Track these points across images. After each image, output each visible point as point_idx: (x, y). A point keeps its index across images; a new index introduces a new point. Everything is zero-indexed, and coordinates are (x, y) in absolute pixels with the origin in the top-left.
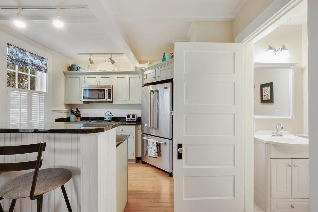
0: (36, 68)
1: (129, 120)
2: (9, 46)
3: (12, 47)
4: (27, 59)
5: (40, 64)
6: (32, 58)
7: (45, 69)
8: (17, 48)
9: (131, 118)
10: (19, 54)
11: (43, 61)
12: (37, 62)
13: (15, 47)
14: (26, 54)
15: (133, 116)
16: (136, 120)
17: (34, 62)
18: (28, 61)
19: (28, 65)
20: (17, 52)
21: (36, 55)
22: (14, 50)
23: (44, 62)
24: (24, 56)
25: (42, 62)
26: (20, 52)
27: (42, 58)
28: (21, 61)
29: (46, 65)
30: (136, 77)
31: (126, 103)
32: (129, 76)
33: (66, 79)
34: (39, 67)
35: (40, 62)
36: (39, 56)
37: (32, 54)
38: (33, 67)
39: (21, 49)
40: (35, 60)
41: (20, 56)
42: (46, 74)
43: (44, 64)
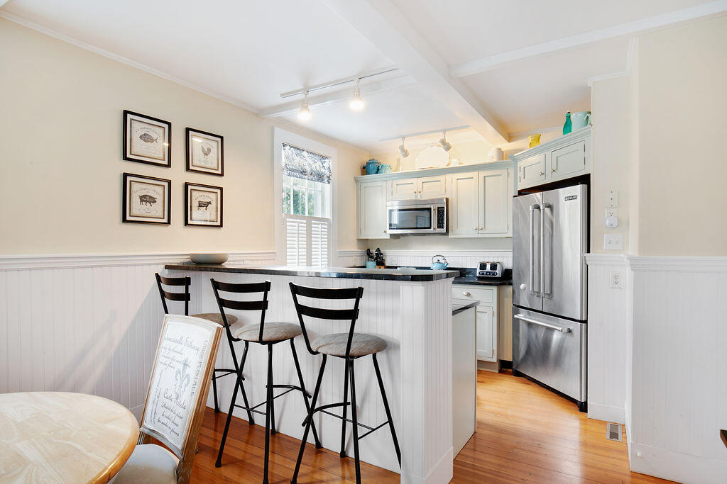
1: (483, 274)
2: (284, 148)
4: (305, 164)
5: (321, 168)
6: (310, 161)
7: (327, 177)
8: (292, 149)
9: (488, 269)
10: (296, 157)
11: (325, 162)
12: (317, 166)
14: (304, 156)
15: (494, 267)
17: (314, 166)
18: (306, 167)
20: (293, 155)
22: (290, 153)
24: (301, 160)
25: (324, 165)
26: (297, 154)
27: (323, 157)
29: (329, 169)
30: (500, 175)
31: (476, 236)
32: (482, 174)
33: (359, 190)
34: (320, 175)
35: (321, 165)
36: (319, 155)
37: (310, 153)
38: (311, 176)
39: (298, 149)
40: (314, 163)
41: (297, 160)
42: (328, 185)
43: (326, 169)
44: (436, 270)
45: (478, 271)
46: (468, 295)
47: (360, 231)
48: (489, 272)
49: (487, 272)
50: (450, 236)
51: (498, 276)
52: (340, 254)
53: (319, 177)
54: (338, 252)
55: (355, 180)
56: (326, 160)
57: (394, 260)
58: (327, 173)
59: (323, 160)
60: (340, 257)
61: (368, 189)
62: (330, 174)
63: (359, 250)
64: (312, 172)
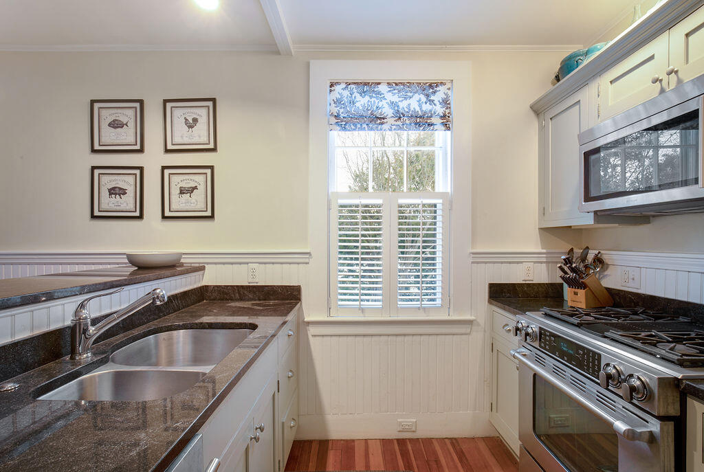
0: (408, 122)
2: (332, 89)
3: (338, 88)
4: (380, 105)
5: (424, 105)
6: (395, 99)
8: (353, 86)
10: (358, 97)
13: (348, 84)
14: (379, 93)
17: (403, 105)
18: (384, 110)
19: (385, 121)
20: (353, 96)
21: (410, 84)
22: (346, 93)
23: (437, 98)
24: (373, 99)
25: (432, 98)
26: (363, 93)
27: (431, 86)
28: (362, 116)
33: (542, 129)
34: (420, 117)
35: (424, 99)
36: (420, 84)
37: (396, 84)
38: (399, 123)
39: (366, 84)
40: (406, 99)
41: (362, 102)
42: (449, 132)
43: (438, 103)
47: (543, 212)
52: (480, 258)
53: (418, 121)
54: (473, 253)
55: (534, 111)
56: (438, 89)
57: (631, 277)
58: (440, 110)
59: (431, 90)
60: (478, 263)
61: (554, 120)
62: (447, 111)
63: (544, 251)
64: (399, 116)
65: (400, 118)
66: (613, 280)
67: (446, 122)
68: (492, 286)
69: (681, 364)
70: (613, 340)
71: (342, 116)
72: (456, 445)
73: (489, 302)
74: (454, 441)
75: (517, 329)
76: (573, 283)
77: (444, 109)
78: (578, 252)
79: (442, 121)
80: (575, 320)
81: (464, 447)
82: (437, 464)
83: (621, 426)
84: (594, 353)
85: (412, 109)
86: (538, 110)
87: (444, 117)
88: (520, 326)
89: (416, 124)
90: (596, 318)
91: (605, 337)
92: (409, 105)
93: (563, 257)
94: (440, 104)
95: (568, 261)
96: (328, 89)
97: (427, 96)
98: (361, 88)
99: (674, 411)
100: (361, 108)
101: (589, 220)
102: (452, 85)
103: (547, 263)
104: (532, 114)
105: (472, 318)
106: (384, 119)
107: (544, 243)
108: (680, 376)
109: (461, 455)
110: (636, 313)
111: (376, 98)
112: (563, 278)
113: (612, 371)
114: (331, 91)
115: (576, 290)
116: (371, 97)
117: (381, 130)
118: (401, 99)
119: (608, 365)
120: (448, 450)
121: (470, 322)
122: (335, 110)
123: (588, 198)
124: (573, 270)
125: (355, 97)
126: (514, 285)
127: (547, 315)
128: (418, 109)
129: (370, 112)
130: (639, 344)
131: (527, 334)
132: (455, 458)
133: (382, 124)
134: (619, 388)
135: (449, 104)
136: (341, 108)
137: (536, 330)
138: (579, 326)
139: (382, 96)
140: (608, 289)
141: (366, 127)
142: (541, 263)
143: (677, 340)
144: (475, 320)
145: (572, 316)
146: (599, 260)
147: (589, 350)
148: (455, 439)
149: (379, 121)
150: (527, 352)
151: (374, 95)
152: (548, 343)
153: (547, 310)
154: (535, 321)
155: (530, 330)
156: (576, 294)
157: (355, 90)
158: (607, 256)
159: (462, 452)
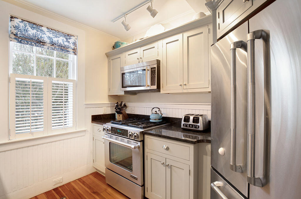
0: (57, 47)
1: (186, 126)
2: (12, 19)
3: (16, 22)
4: (43, 36)
5: (65, 43)
6: (51, 36)
7: (73, 49)
8: (26, 22)
9: (191, 122)
10: (30, 29)
11: (70, 38)
12: (61, 40)
13: (23, 21)
14: (42, 30)
15: (196, 120)
16: (201, 128)
17: (55, 40)
18: (45, 39)
19: (45, 44)
20: (27, 28)
21: (59, 32)
22: (22, 25)
23: (72, 40)
24: (38, 33)
25: (69, 40)
26: (32, 28)
27: (68, 35)
28: (32, 39)
29: (75, 44)
30: (202, 33)
31: (181, 91)
32: (186, 34)
33: (109, 62)
34: (63, 47)
35: (65, 40)
36: (63, 33)
37: (51, 29)
38: (52, 47)
39: (34, 24)
40: (56, 37)
41: (32, 32)
42: (76, 56)
43: (71, 43)
44: (153, 118)
45: (183, 123)
46: (168, 149)
47: (109, 90)
48: (192, 125)
49: (190, 125)
50: (162, 91)
51: (200, 129)
52: (88, 106)
53: (62, 48)
54: (86, 104)
55: (107, 56)
56: (71, 37)
57: (133, 110)
58: (72, 46)
59: (68, 37)
60: (87, 108)
61: (113, 60)
62: (75, 48)
63: (110, 103)
64: (53, 44)
65: (53, 45)
66: (129, 111)
67: (75, 52)
68: (93, 116)
69: (144, 128)
70: (130, 126)
71: (19, 35)
72: (81, 180)
73: (92, 122)
74: (80, 180)
75: (104, 129)
76: (119, 113)
77: (74, 46)
78: (119, 103)
79: (73, 51)
80: (121, 123)
81: (84, 180)
82: (74, 190)
83: (133, 146)
84: (126, 130)
85: (59, 43)
86: (108, 55)
87: (74, 49)
88: (105, 128)
89: (61, 49)
90: (126, 122)
91: (128, 126)
92: (58, 40)
93: (116, 105)
94: (72, 44)
95: (117, 106)
96: (10, 19)
97: (67, 39)
98: (31, 25)
99: (142, 139)
100: (31, 34)
101: (123, 93)
102: (77, 38)
103: (111, 107)
104: (106, 57)
105: (86, 129)
106: (44, 43)
107: (110, 100)
108: (143, 130)
109: (84, 183)
110: (134, 119)
111: (41, 32)
112: (116, 111)
113: (130, 133)
114: (11, 20)
115: (120, 115)
116: (37, 31)
117: (43, 47)
118: (54, 37)
119: (130, 132)
120: (78, 183)
121: (85, 131)
122: (15, 32)
123: (123, 87)
124: (119, 109)
125: (28, 28)
126: (100, 115)
127: (112, 123)
128: (62, 43)
129: (37, 38)
130: (136, 126)
131: (107, 130)
132: (81, 184)
133: (44, 45)
134: (132, 137)
135: (76, 45)
136: (19, 31)
137: (110, 128)
138: (122, 124)
139: (44, 32)
140: (128, 114)
141: (34, 44)
142: (109, 107)
143: (143, 124)
144: (87, 130)
145: (120, 122)
146: (125, 105)
147: (125, 130)
148: (80, 178)
149: (42, 44)
150: (107, 136)
151: (39, 31)
152: (114, 131)
153: (112, 121)
154: (109, 125)
155: (108, 128)
156: (119, 116)
157: (27, 25)
158: (127, 104)
159: (84, 181)
